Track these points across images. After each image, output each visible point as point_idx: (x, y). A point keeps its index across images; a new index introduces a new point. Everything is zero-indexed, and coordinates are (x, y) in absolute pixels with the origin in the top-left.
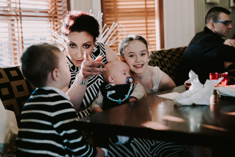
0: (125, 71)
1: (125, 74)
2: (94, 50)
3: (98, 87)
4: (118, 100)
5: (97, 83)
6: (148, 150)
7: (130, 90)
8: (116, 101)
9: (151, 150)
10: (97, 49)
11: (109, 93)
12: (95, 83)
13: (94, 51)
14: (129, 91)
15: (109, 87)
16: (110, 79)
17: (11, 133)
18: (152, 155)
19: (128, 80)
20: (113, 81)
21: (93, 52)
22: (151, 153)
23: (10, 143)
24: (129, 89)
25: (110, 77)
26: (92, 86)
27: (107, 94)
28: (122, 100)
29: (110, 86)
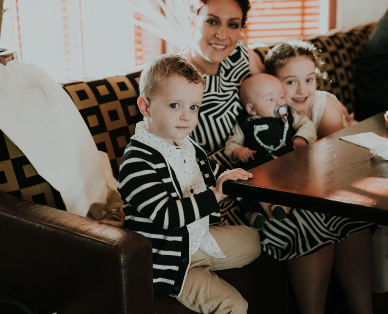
1: (271, 100)
3: (234, 117)
4: (269, 146)
5: (231, 110)
6: (322, 220)
7: (286, 129)
8: (266, 146)
9: (326, 222)
10: (236, 51)
11: (258, 129)
12: (228, 111)
13: (231, 54)
14: (285, 133)
17: (108, 187)
18: (328, 228)
20: (254, 113)
22: (326, 225)
23: (108, 202)
25: (249, 106)
26: (225, 116)
27: (253, 130)
28: (274, 148)
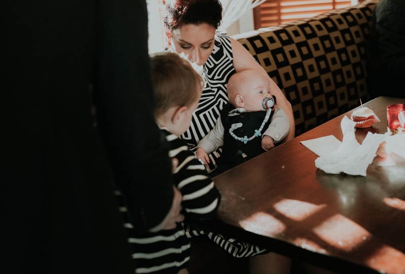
0: (261, 87)
1: (261, 92)
2: (214, 50)
3: (217, 112)
4: (243, 138)
5: (218, 106)
7: (266, 121)
8: (240, 139)
10: (219, 48)
11: (235, 126)
12: (214, 107)
13: (214, 52)
14: (263, 124)
15: (235, 114)
16: (237, 101)
19: (266, 104)
20: (243, 105)
21: (212, 54)
24: (264, 119)
25: (238, 97)
26: (209, 112)
27: (230, 127)
28: (248, 138)
29: (238, 112)
